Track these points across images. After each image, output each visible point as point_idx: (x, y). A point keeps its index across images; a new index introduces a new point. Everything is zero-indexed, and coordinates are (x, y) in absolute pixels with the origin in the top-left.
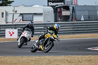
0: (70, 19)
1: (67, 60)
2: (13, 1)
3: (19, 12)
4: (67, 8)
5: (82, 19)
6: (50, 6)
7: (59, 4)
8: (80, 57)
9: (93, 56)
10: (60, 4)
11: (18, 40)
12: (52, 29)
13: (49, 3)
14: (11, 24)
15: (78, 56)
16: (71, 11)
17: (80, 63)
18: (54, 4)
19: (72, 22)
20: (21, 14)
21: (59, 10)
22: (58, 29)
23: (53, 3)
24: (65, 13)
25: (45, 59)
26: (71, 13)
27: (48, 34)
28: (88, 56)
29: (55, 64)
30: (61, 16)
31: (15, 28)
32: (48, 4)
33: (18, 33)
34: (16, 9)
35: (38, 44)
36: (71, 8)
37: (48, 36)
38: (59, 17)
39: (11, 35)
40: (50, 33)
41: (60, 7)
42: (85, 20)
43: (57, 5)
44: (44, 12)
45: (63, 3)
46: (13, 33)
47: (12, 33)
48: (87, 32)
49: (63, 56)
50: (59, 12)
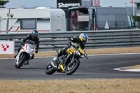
0: (90, 26)
1: (85, 85)
2: (8, 2)
3: (17, 16)
4: (85, 11)
5: (107, 26)
6: (61, 8)
7: (73, 5)
8: (103, 80)
9: (121, 80)
10: (75, 5)
11: (15, 57)
12: (76, 40)
13: (59, 4)
14: (5, 33)
15: (100, 80)
16: (91, 16)
17: (103, 90)
18: (67, 5)
19: (92, 31)
20: (19, 19)
21: (73, 13)
22: (85, 41)
23: (64, 3)
24: (82, 18)
25: (54, 84)
26: (91, 18)
27: (72, 47)
28: (114, 80)
29: (68, 91)
30: (76, 23)
31: (11, 40)
32: (58, 6)
33: (15, 47)
34: (12, 12)
35: (57, 63)
36: (90, 11)
37: (71, 50)
38: (73, 23)
39: (5, 50)
40: (74, 46)
41: (75, 10)
42: (110, 29)
43: (71, 7)
44: (52, 16)
45: (79, 4)
46: (8, 47)
47: (5, 47)
48: (113, 46)
49: (79, 80)
50: (73, 17)
